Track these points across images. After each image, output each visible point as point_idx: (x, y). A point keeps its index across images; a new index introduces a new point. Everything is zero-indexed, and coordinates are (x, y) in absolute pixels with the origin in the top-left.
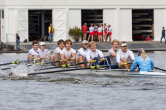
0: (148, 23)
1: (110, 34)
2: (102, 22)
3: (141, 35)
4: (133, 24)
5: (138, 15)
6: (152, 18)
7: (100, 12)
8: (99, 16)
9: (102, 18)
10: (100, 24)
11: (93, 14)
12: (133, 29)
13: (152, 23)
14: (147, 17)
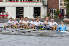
0: (21, 12)
1: (8, 16)
2: (5, 11)
3: (19, 16)
4: (16, 12)
5: (18, 9)
6: (23, 10)
7: (4, 8)
8: (4, 9)
9: (5, 10)
10: (4, 12)
11: (2, 8)
12: (16, 14)
13: (23, 12)
14: (21, 10)
